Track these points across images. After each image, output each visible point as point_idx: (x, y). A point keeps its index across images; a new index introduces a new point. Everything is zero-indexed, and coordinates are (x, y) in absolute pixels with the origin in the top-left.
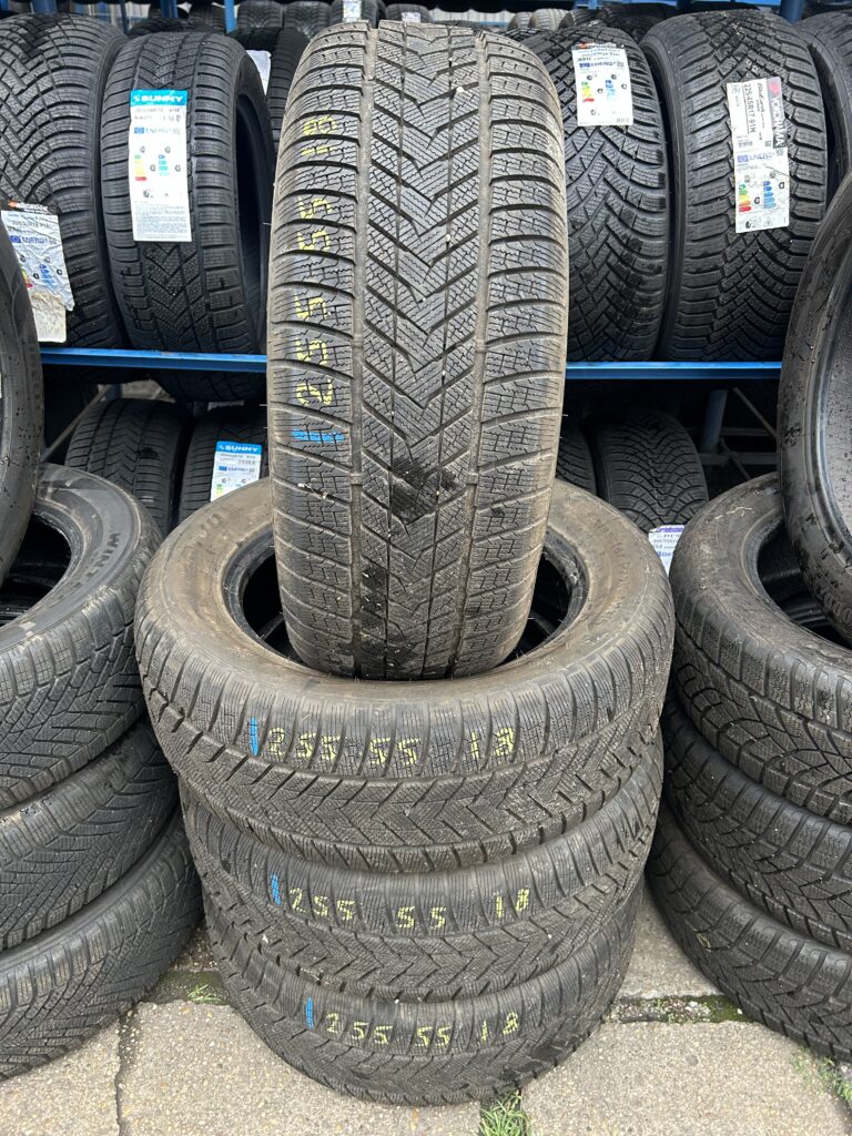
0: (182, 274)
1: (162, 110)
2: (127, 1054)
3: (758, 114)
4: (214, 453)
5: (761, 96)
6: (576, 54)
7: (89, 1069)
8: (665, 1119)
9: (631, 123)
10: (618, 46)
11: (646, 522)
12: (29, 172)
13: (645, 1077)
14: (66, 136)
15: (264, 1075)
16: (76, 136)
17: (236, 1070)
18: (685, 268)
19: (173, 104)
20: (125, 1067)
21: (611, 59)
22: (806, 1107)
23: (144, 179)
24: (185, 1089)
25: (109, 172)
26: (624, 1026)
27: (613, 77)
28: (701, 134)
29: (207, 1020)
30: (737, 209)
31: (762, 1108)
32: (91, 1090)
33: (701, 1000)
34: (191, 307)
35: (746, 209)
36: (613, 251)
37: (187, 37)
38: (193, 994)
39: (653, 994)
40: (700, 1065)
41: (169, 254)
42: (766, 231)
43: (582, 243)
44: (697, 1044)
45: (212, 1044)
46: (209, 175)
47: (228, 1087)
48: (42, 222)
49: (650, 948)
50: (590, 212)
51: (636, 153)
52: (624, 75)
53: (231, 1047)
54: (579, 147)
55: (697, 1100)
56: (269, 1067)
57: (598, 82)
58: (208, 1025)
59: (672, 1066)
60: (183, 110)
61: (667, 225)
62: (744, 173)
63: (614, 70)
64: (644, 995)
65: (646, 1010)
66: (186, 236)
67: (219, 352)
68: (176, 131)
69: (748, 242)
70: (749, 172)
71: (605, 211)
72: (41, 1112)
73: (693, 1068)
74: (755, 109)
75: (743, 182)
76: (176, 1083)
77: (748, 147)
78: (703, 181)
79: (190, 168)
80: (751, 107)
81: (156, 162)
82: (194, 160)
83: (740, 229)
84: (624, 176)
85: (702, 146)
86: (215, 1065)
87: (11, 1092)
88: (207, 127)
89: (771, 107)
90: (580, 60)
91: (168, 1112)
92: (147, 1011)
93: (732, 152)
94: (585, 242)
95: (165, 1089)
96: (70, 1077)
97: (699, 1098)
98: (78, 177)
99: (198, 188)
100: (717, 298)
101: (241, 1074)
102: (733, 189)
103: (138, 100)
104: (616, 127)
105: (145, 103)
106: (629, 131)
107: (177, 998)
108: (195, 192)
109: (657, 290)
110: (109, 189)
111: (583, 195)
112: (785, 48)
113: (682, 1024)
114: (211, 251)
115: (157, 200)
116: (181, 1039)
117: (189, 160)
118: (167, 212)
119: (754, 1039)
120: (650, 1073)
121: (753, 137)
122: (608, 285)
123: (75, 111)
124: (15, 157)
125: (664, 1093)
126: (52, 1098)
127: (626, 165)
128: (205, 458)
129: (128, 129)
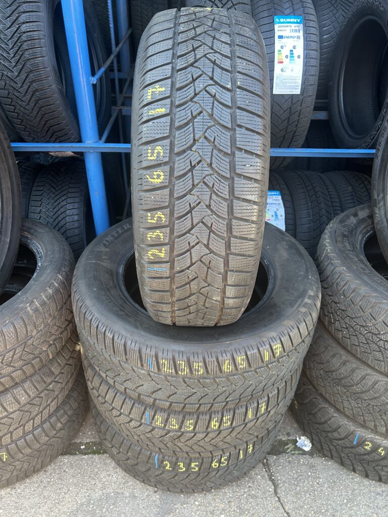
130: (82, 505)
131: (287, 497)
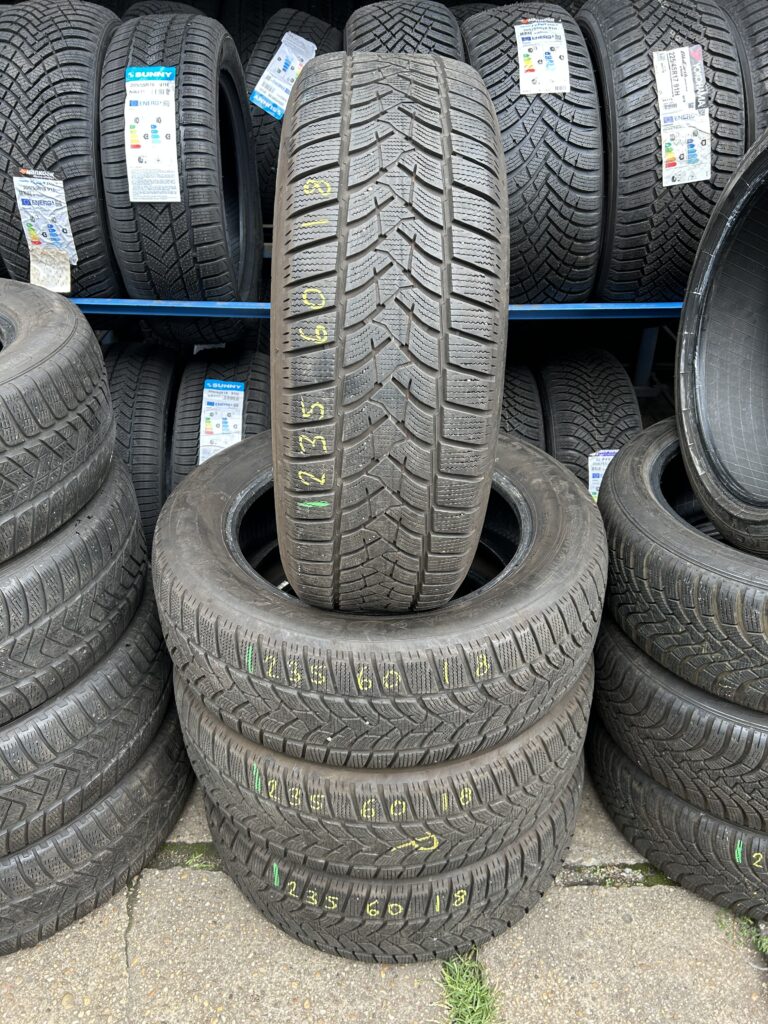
0: (173, 231)
1: (153, 85)
2: (134, 912)
3: (681, 79)
4: (202, 390)
5: (684, 62)
6: (519, 29)
7: (101, 925)
8: (604, 969)
9: (568, 90)
10: (556, 21)
11: (586, 447)
12: (38, 142)
13: (586, 932)
14: (68, 110)
15: (253, 930)
16: (78, 109)
17: (229, 926)
18: (618, 219)
19: (163, 79)
20: (132, 924)
21: (550, 33)
22: (728, 959)
23: (138, 146)
24: (185, 942)
25: (108, 141)
26: (567, 889)
27: (552, 49)
28: (630, 98)
29: (203, 884)
30: (664, 164)
31: (689, 960)
32: (104, 943)
33: (634, 867)
34: (181, 261)
35: (672, 164)
36: (552, 206)
37: (174, 19)
38: (190, 862)
39: (592, 862)
40: (634, 922)
41: (160, 213)
42: (690, 184)
43: (525, 199)
44: (631, 905)
45: (208, 904)
46: (196, 142)
47: (222, 940)
48: (50, 186)
49: (590, 823)
50: (532, 172)
51: (573, 117)
52: (562, 48)
53: (224, 906)
54: (521, 113)
55: (631, 953)
56: (257, 923)
57: (539, 54)
58: (203, 887)
59: (609, 923)
60: (172, 84)
61: (601, 181)
62: (670, 132)
63: (552, 42)
64: (585, 863)
65: (587, 876)
66: (176, 197)
67: (205, 300)
68: (166, 104)
69: (674, 194)
70: (674, 131)
71: (545, 170)
72: (60, 963)
73: (629, 926)
74: (679, 74)
75: (669, 141)
76: (178, 937)
77: (672, 109)
78: (633, 141)
79: (178, 137)
80: (675, 73)
81: (149, 131)
82: (182, 129)
83: (667, 183)
84: (562, 139)
85: (631, 109)
86: (210, 922)
88: (193, 100)
89: (693, 73)
90: (522, 34)
91: (170, 962)
92: (151, 875)
93: (658, 114)
94: (528, 199)
95: (167, 942)
96: (85, 932)
97: (634, 951)
98: (80, 146)
99: (186, 154)
100: (647, 246)
101: (233, 929)
102: (660, 147)
103: (132, 76)
104: (555, 95)
105: (138, 79)
106: (566, 98)
107: (176, 865)
108: (183, 157)
109: (592, 240)
110: (108, 156)
111: (525, 157)
112: (706, 19)
113: (618, 887)
114: (197, 210)
115: (150, 165)
116: (180, 899)
117: (177, 129)
118: (159, 176)
119: (682, 900)
120: (590, 929)
121: (677, 100)
122: (548, 237)
123: (76, 87)
124: (25, 129)
125: (603, 947)
126: (71, 951)
127: (563, 128)
128: (194, 394)
129: (123, 103)
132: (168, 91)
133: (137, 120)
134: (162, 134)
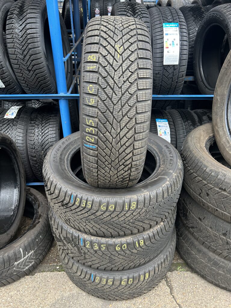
1: (172, 28)
2: (170, 286)
4: (156, 122)
7: (162, 290)
15: (209, 290)
17: (201, 289)
19: (175, 27)
20: (171, 289)
23: (168, 48)
24: (190, 295)
25: (156, 46)
29: (186, 276)
32: (166, 296)
38: (178, 269)
45: (191, 282)
46: (184, 46)
47: (201, 293)
56: (209, 287)
60: (178, 28)
66: (177, 63)
68: (177, 34)
76: (187, 293)
79: (180, 44)
81: (171, 43)
82: (181, 42)
86: (194, 288)
87: (144, 298)
88: (184, 33)
91: (189, 301)
96: (158, 293)
103: (165, 26)
105: (167, 27)
107: (174, 270)
108: (181, 51)
110: (157, 51)
115: (171, 53)
118: (173, 57)
126: (156, 299)
129: (163, 34)
130: (58, 300)
131: (178, 296)
132: (177, 30)
133: (168, 40)
134: (175, 43)
